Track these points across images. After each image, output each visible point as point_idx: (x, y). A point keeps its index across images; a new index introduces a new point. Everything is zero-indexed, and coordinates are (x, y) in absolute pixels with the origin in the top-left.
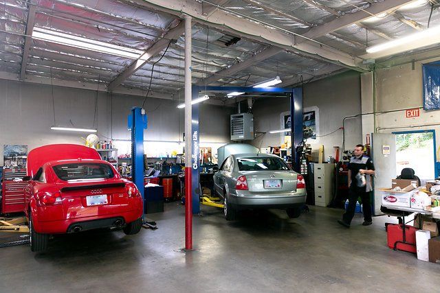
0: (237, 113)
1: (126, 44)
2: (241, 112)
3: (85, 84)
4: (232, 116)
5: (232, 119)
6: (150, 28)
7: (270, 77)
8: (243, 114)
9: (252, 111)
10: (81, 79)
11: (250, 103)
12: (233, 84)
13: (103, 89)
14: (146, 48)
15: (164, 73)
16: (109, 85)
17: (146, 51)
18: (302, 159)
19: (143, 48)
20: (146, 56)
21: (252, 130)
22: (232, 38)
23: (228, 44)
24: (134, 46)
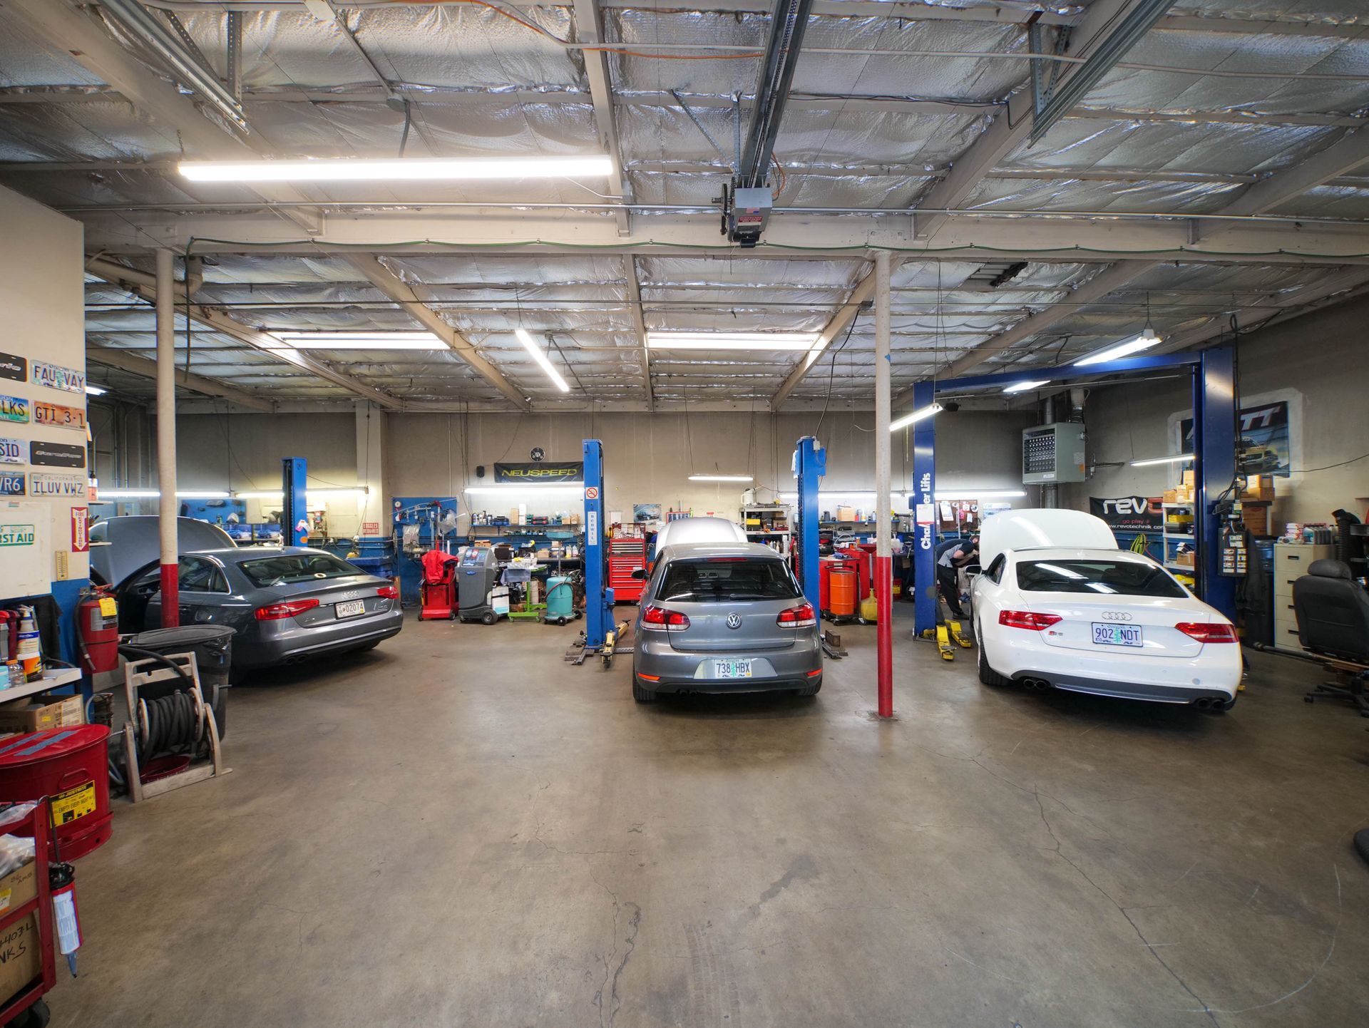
0: (1043, 422)
1: (784, 329)
2: (1054, 421)
3: (736, 403)
4: (1025, 431)
5: (1026, 437)
6: (819, 291)
7: (1130, 333)
8: (1055, 426)
9: (1082, 418)
10: (729, 396)
11: (1078, 399)
12: (1026, 364)
13: (763, 407)
14: (820, 327)
15: (863, 365)
16: (772, 400)
17: (822, 332)
18: (1230, 533)
19: (815, 330)
20: (823, 342)
21: (1080, 458)
22: (1006, 267)
23: (996, 282)
24: (798, 328)
